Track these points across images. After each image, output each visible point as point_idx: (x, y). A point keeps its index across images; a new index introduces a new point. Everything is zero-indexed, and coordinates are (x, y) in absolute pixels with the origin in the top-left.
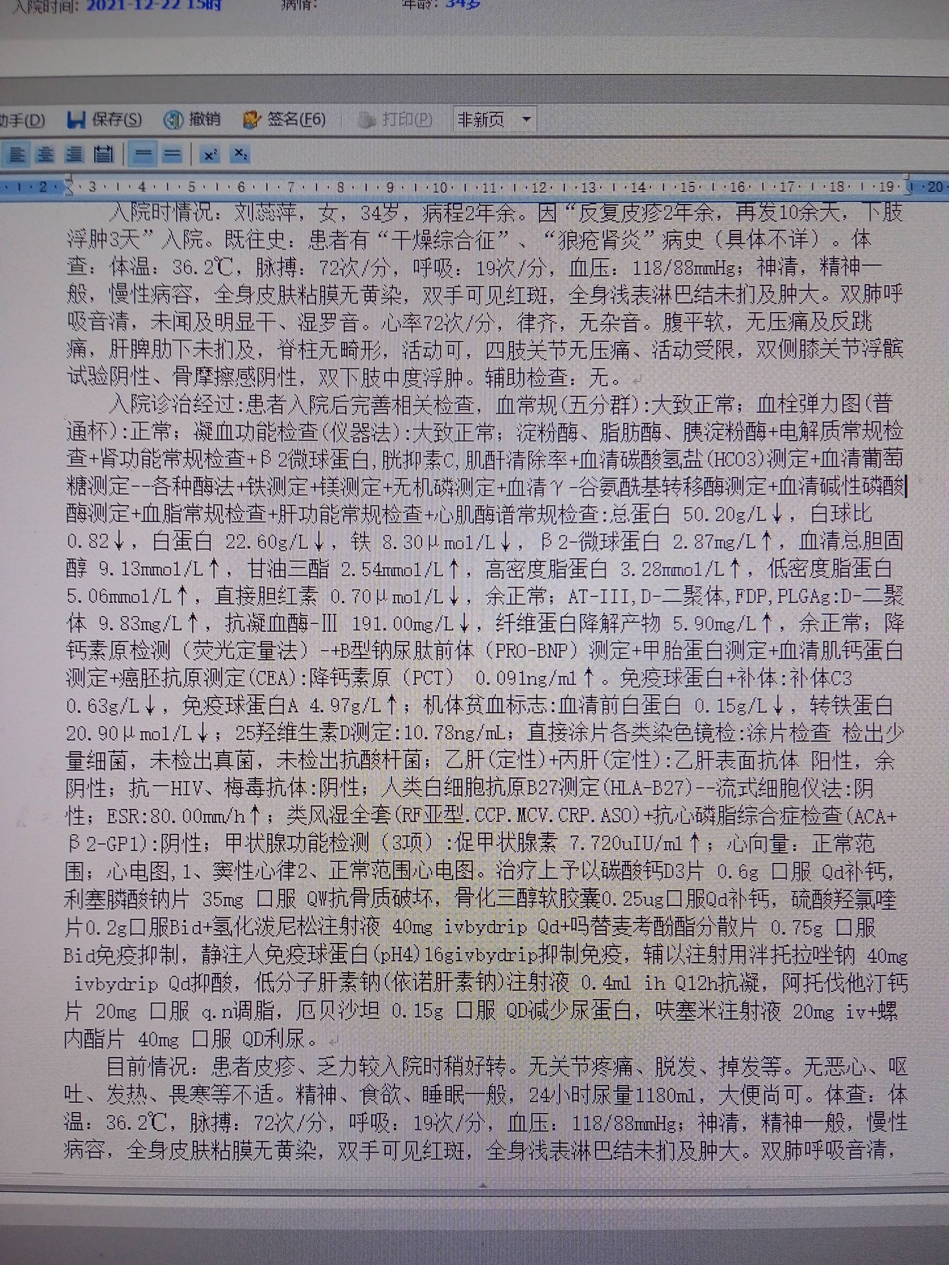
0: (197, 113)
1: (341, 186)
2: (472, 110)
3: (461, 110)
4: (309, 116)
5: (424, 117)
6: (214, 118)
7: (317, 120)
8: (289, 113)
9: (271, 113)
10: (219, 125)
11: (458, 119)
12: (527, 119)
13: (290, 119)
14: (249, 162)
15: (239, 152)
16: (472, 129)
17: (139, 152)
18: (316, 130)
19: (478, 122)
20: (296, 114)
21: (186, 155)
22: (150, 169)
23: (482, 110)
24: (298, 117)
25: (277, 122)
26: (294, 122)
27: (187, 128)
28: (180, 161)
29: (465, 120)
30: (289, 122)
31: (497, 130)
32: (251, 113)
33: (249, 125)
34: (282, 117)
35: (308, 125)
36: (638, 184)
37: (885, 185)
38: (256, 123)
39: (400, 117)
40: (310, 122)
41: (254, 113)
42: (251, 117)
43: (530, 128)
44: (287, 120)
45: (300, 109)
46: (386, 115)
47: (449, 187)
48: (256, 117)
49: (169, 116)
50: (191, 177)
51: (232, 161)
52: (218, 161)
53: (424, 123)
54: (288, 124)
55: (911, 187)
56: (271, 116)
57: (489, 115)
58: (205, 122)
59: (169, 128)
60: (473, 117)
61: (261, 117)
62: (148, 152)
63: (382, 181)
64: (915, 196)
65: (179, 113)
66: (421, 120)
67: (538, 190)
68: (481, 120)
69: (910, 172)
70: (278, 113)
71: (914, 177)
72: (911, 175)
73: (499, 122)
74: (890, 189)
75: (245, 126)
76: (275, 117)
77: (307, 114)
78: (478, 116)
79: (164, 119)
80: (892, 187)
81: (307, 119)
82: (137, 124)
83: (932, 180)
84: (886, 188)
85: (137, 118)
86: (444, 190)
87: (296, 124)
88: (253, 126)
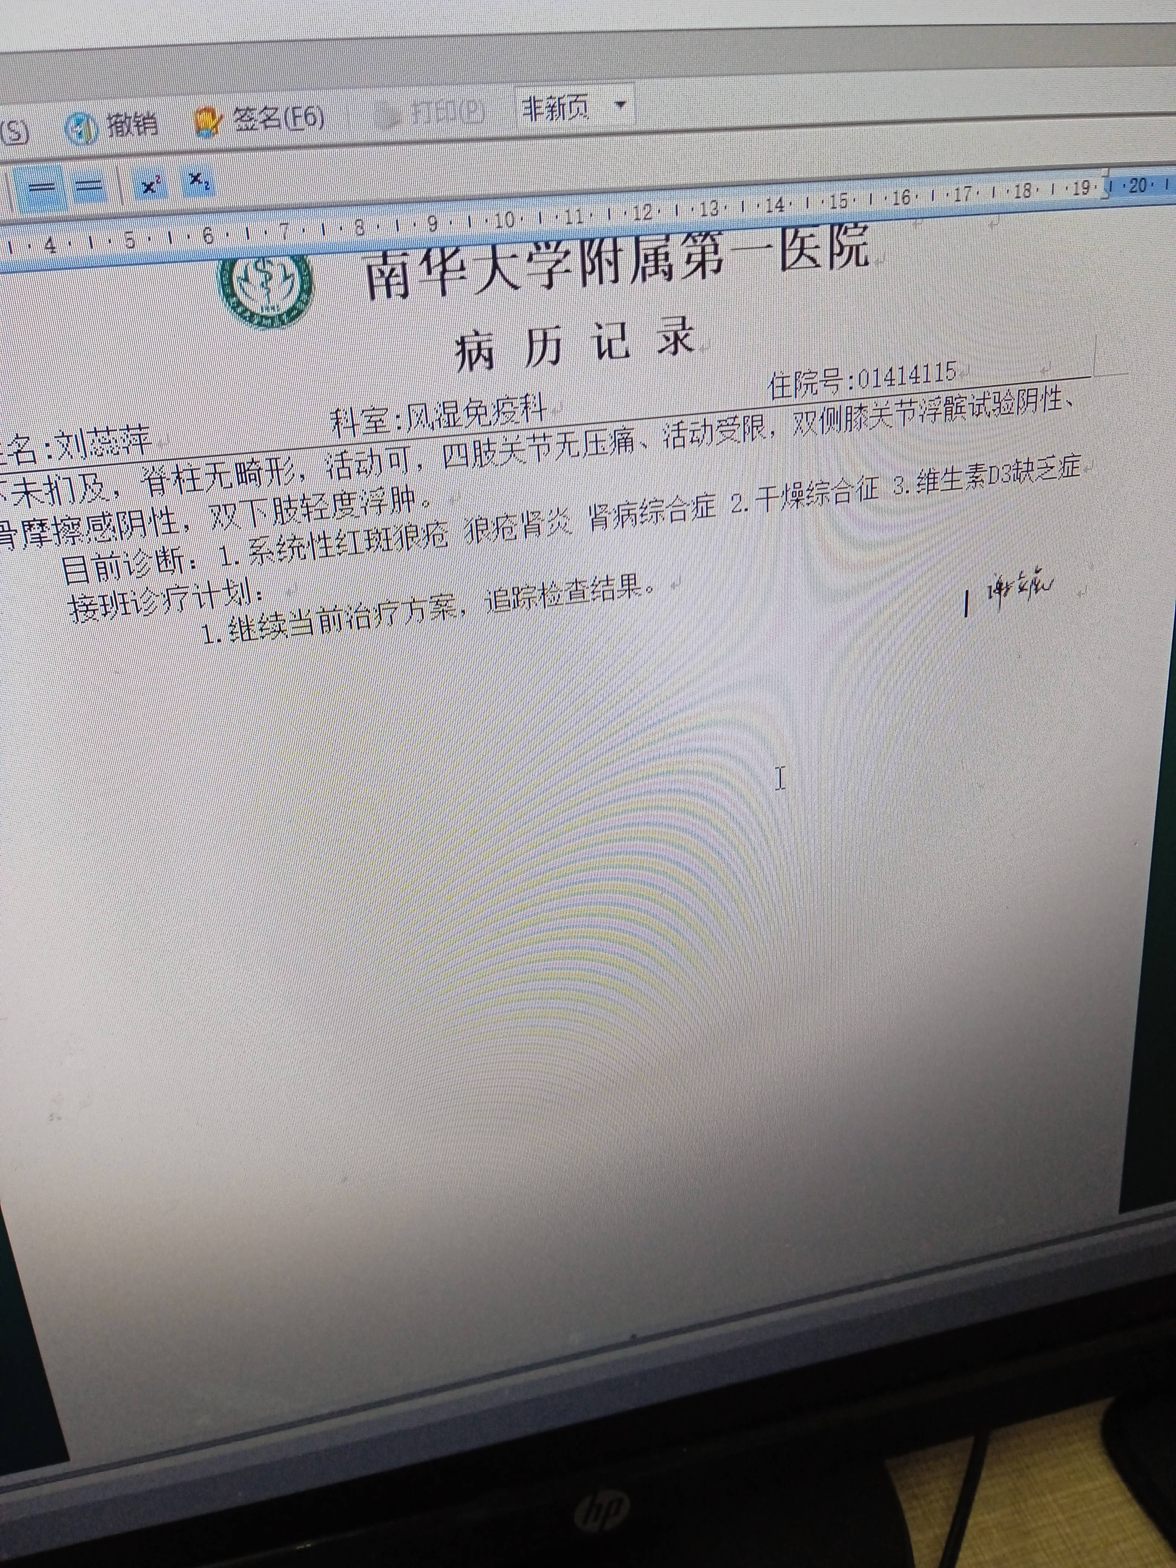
0: (118, 116)
1: (360, 224)
2: (542, 93)
3: (526, 93)
4: (297, 112)
5: (472, 107)
6: (146, 123)
7: (311, 119)
8: (266, 108)
9: (237, 110)
10: (156, 133)
11: (522, 108)
12: (621, 104)
13: (269, 119)
14: (214, 194)
15: (196, 179)
16: (543, 124)
17: (33, 188)
18: (312, 135)
19: (552, 111)
20: (276, 109)
21: (110, 186)
22: (56, 214)
23: (558, 92)
24: (280, 115)
25: (250, 124)
26: (276, 123)
27: (107, 142)
28: (104, 199)
29: (533, 110)
30: (268, 123)
31: (579, 124)
32: (206, 110)
33: (204, 132)
34: (255, 114)
35: (298, 127)
36: (775, 201)
37: (1080, 185)
38: (215, 126)
39: (437, 109)
40: (301, 122)
41: (211, 111)
42: (206, 117)
43: (624, 119)
44: (264, 121)
45: (282, 100)
46: (415, 105)
47: (518, 220)
48: (214, 117)
49: (73, 123)
50: (127, 224)
51: (186, 194)
52: (165, 195)
53: (474, 117)
54: (266, 127)
55: (1110, 187)
56: (238, 115)
57: (566, 101)
58: (134, 130)
59: (77, 144)
60: (544, 104)
61: (222, 117)
62: (48, 187)
63: (420, 215)
64: (1115, 199)
65: (88, 116)
66: (469, 112)
67: (641, 216)
68: (556, 109)
69: (1109, 166)
70: (248, 109)
71: (1115, 173)
72: (1112, 170)
73: (582, 110)
74: (1085, 191)
75: (198, 130)
76: (244, 114)
77: (294, 108)
78: (552, 102)
79: (66, 128)
80: (1087, 188)
81: (295, 117)
82: (23, 139)
83: (1134, 176)
84: (1081, 190)
85: (20, 128)
86: (510, 223)
87: (279, 126)
88: (212, 132)
